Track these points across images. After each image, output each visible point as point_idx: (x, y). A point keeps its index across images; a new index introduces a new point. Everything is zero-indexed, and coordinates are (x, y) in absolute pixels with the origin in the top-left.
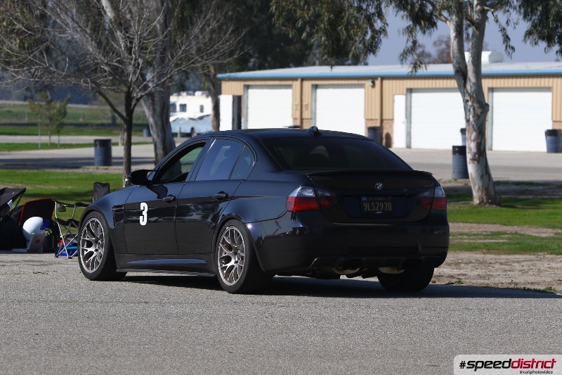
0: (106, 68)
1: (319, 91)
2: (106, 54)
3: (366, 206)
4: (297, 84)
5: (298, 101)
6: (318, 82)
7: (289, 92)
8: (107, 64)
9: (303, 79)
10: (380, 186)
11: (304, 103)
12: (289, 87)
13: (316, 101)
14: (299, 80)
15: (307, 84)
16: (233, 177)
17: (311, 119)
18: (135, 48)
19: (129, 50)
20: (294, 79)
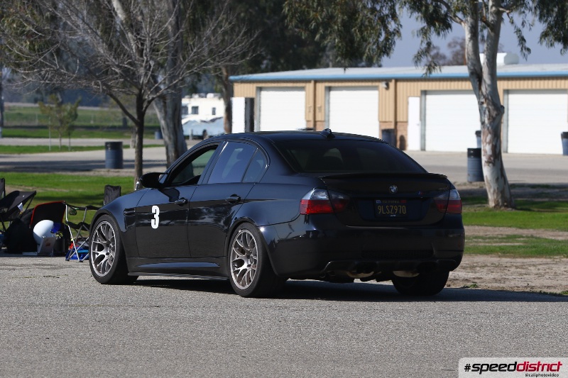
0: (117, 70)
1: (333, 93)
2: (117, 56)
3: (381, 209)
4: (310, 86)
5: (311, 104)
6: (332, 85)
7: (301, 94)
8: (118, 66)
9: (316, 81)
10: (394, 189)
11: (318, 105)
12: (302, 89)
13: (329, 103)
14: (313, 82)
15: (321, 87)
16: (246, 180)
17: (324, 121)
18: (147, 50)
19: (141, 52)
20: (307, 81)
